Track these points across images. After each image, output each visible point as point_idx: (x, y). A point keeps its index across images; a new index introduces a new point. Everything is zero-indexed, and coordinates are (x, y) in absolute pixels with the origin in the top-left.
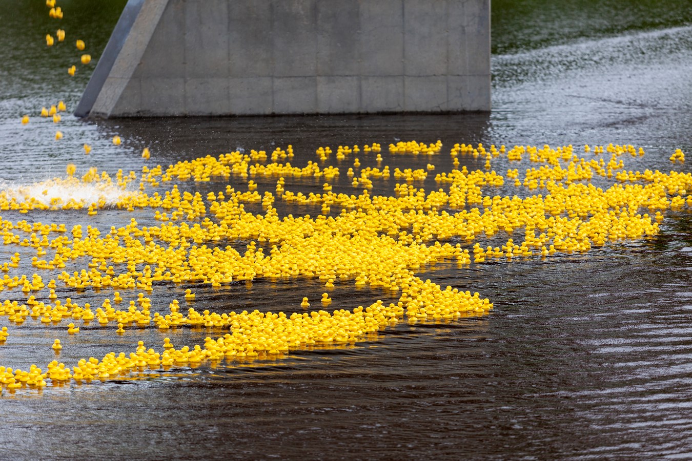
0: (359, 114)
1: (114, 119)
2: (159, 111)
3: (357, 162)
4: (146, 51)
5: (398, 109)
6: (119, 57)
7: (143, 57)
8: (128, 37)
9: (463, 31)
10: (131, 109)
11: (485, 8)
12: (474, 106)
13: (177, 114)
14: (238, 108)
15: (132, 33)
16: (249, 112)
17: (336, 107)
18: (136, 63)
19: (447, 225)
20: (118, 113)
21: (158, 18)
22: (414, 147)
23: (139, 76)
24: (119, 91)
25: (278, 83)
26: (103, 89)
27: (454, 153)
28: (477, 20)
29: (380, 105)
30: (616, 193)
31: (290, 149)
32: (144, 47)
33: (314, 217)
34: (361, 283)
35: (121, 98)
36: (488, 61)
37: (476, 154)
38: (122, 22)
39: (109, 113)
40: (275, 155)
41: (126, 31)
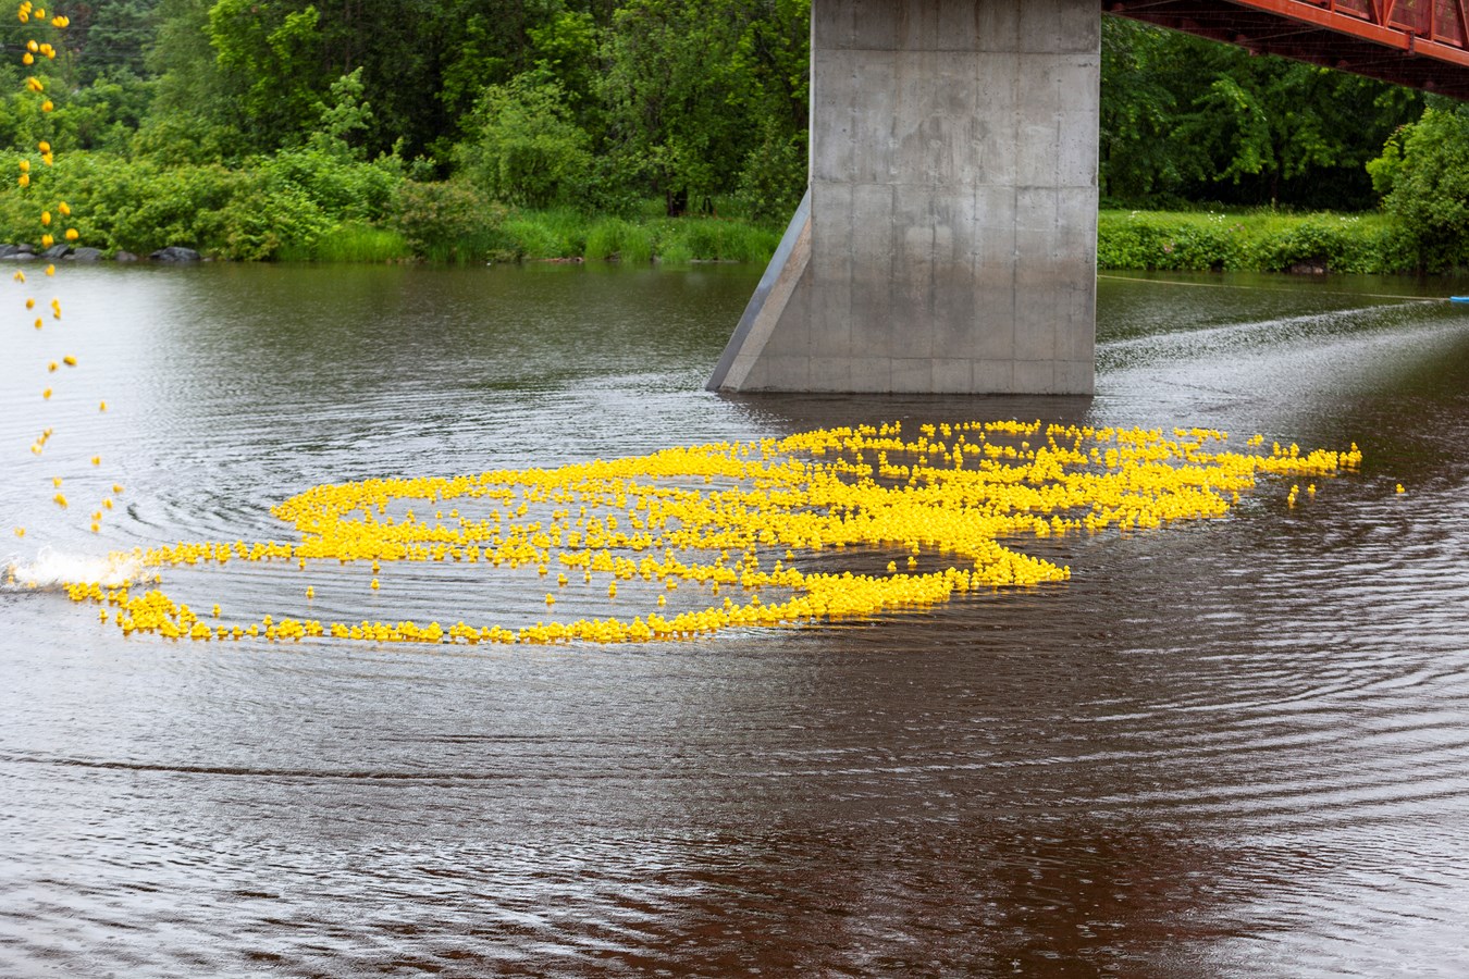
0: (970, 394)
1: (742, 393)
2: (785, 387)
3: (962, 438)
4: (774, 331)
5: (1007, 391)
6: (749, 336)
7: (772, 337)
8: (758, 317)
9: (1070, 320)
10: (759, 384)
11: (1091, 298)
12: (1078, 390)
13: (801, 390)
14: (858, 385)
15: (762, 315)
16: (867, 390)
17: (950, 387)
18: (764, 342)
19: (1026, 498)
20: (745, 388)
21: (786, 301)
22: (1012, 427)
23: (767, 354)
24: (748, 368)
25: (895, 363)
26: (734, 366)
27: (1048, 433)
28: (1083, 309)
29: (989, 385)
30: (1187, 474)
31: (898, 425)
32: (771, 327)
33: (902, 488)
34: (945, 548)
35: (750, 373)
36: (1092, 348)
37: (1069, 434)
38: (753, 303)
39: (738, 388)
40: (883, 432)
41: (756, 312)
